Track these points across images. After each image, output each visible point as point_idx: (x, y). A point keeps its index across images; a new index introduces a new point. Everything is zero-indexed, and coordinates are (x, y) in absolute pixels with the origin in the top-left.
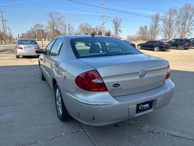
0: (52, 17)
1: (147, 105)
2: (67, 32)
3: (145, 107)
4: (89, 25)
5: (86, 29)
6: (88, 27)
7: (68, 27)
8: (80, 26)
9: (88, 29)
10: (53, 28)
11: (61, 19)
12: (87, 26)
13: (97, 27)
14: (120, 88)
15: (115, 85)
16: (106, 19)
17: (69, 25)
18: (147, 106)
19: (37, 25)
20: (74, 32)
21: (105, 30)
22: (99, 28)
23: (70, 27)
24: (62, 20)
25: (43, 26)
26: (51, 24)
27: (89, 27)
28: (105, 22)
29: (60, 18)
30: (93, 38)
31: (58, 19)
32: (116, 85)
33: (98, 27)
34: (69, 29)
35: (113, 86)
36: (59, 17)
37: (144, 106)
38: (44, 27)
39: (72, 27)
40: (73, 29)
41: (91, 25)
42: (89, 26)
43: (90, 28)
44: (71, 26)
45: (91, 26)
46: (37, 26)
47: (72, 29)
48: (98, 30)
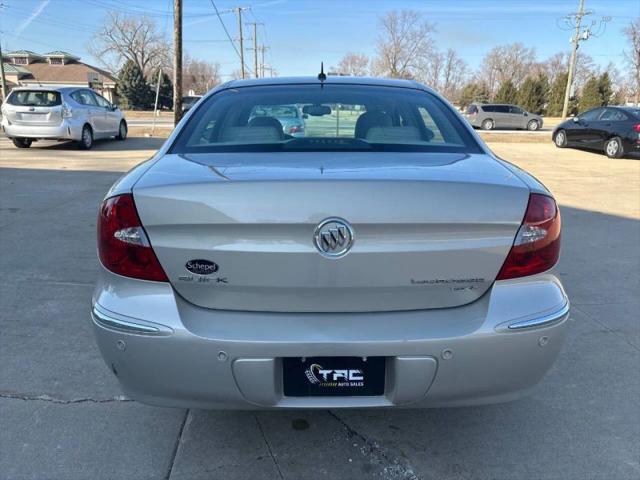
0: (393, 31)
1: (351, 375)
2: (442, 80)
3: (341, 379)
4: (525, 50)
5: (511, 67)
6: (519, 60)
7: (445, 63)
8: (490, 56)
9: (517, 67)
10: (394, 66)
11: (422, 36)
12: (517, 55)
13: (556, 56)
14: (219, 280)
15: (193, 262)
16: (594, 23)
17: (451, 55)
18: (351, 378)
19: (348, 58)
20: (467, 78)
21: (591, 69)
22: (564, 61)
23: (454, 62)
24: (426, 40)
25: (364, 63)
26: (387, 56)
27: (523, 58)
28: (585, 35)
29: (419, 33)
30: (322, 84)
31: (414, 35)
32: (202, 265)
33: (562, 55)
34: (450, 67)
35: (187, 266)
36: (417, 28)
37: (330, 376)
38: (369, 64)
39: (459, 61)
40: (463, 69)
41: (532, 53)
42: (525, 54)
43: (527, 61)
44: (458, 58)
45: (531, 56)
46: (349, 62)
47: (458, 69)
48: (562, 68)
